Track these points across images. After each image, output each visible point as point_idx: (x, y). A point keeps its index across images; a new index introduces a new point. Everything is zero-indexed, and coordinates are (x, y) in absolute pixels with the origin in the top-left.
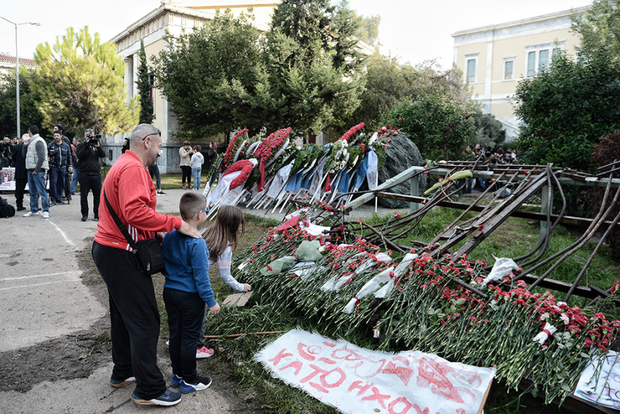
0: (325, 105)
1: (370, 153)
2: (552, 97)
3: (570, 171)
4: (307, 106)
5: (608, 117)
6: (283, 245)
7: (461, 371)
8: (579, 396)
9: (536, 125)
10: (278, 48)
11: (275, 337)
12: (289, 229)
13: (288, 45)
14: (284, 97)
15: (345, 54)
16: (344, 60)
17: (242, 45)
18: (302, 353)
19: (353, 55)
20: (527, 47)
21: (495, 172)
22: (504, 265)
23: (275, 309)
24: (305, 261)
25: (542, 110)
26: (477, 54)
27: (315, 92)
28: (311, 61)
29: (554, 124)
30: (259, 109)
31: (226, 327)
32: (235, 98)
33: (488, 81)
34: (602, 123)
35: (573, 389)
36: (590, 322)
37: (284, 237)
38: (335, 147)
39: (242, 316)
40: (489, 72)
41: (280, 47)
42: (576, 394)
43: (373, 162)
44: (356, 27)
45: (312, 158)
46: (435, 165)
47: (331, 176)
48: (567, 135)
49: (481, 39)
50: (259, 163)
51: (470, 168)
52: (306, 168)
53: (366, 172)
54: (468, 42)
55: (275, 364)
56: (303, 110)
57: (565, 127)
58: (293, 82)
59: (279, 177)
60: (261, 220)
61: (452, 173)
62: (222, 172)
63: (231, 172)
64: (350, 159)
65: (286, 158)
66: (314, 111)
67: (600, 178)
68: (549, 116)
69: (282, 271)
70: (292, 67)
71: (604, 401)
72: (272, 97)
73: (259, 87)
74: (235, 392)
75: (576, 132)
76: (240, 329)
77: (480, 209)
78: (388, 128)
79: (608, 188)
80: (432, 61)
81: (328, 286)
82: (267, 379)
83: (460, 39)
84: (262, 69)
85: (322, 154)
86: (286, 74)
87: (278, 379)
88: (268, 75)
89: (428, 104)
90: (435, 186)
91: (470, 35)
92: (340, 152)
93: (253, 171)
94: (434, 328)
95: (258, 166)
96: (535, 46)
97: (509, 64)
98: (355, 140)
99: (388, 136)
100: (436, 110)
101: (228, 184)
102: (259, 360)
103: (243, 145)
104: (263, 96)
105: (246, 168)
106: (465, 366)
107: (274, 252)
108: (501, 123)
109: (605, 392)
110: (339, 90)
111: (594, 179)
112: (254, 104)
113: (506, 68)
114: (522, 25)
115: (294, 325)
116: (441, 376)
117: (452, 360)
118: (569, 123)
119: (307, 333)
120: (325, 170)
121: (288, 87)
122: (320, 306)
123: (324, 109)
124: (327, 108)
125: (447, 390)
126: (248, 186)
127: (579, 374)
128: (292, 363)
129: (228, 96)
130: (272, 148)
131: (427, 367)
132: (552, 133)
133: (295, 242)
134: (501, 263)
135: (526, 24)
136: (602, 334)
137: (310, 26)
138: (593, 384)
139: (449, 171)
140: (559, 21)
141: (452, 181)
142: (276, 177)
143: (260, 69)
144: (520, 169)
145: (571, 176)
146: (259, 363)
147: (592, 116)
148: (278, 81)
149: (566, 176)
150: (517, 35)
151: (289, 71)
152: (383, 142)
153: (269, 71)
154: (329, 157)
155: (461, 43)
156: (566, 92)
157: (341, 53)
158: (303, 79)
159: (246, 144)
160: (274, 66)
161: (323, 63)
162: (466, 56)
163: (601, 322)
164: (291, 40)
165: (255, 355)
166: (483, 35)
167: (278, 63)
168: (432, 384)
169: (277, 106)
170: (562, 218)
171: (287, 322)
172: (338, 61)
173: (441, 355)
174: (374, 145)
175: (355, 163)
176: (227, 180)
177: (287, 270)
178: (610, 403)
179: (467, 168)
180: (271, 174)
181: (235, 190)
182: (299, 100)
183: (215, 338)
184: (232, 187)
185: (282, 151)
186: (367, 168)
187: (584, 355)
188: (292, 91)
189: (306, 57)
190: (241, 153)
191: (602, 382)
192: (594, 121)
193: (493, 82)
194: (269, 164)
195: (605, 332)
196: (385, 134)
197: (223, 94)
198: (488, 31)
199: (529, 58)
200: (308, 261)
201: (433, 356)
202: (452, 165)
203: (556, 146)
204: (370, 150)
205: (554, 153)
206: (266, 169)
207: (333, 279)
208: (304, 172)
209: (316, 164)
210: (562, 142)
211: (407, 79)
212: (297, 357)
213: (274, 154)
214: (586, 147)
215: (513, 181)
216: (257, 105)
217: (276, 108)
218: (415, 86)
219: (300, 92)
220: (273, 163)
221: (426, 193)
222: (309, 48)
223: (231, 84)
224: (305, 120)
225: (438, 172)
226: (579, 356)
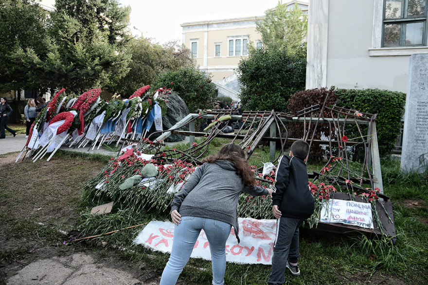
0: (103, 71)
1: (155, 106)
2: (260, 71)
3: (284, 114)
4: (91, 72)
5: (289, 84)
6: (127, 168)
7: (266, 223)
8: (323, 221)
9: (251, 87)
10: (66, 27)
11: (141, 228)
12: (128, 157)
13: (73, 24)
14: (72, 64)
15: (116, 34)
16: (115, 39)
17: (31, 20)
18: (164, 234)
19: (122, 36)
20: (228, 37)
21: (243, 116)
22: (269, 166)
23: (135, 210)
24: (149, 177)
25: (255, 79)
26: (197, 39)
27: (97, 61)
28: (91, 38)
29: (262, 87)
30: (51, 73)
31: (102, 228)
32: (30, 63)
33: (205, 57)
34: (286, 87)
35: (320, 219)
36: (319, 188)
37: (127, 163)
38: (134, 102)
39: (112, 219)
40: (206, 51)
41: (67, 26)
42: (321, 221)
43: (158, 112)
44: (124, 16)
45: (118, 109)
46: (205, 113)
47: (132, 121)
48: (269, 93)
49: (200, 29)
50: (79, 114)
51: (229, 114)
52: (115, 117)
53: (153, 118)
54: (192, 30)
55: (150, 243)
56: (87, 74)
57: (268, 88)
58: (79, 53)
59: (94, 124)
60: (87, 155)
61: (218, 117)
62: (47, 122)
63: (55, 121)
64: (143, 110)
65: (98, 110)
66: (96, 75)
67: (299, 117)
68: (259, 82)
69: (134, 185)
70: (77, 41)
71: (333, 221)
72: (62, 64)
73: (51, 55)
74: (129, 267)
75: (274, 92)
76: (112, 228)
77: (242, 138)
78: (164, 88)
79: (305, 122)
80: (173, 43)
81: (171, 190)
82: (149, 254)
83: (187, 28)
84: (52, 42)
85: (124, 107)
86: (72, 47)
87: (157, 252)
88: (57, 47)
89: (185, 73)
90: (210, 125)
91: (193, 26)
92: (137, 105)
93: (74, 120)
94: (243, 204)
95: (78, 116)
96: (233, 37)
97: (218, 46)
98: (144, 97)
99: (165, 94)
100: (190, 77)
101: (55, 131)
102: (138, 243)
103: (63, 101)
104: (54, 62)
105: (69, 118)
106: (267, 220)
107: (123, 174)
108: (215, 84)
109: (332, 217)
110: (115, 61)
111: (296, 118)
112: (47, 68)
113: (216, 49)
114: (224, 23)
115: (150, 219)
116: (256, 228)
117: (259, 218)
118: (270, 87)
119: (161, 222)
120: (128, 117)
121: (74, 56)
122: (168, 203)
123: (103, 74)
124: (105, 73)
125: (261, 235)
126: (70, 131)
127: (320, 212)
128: (161, 241)
129: (23, 61)
130: (89, 103)
131: (248, 225)
132: (261, 92)
133: (136, 166)
134: (267, 166)
135: (227, 23)
136: (325, 192)
137: (90, 11)
138: (326, 215)
139: (215, 116)
140: (246, 23)
141: (220, 122)
142: (92, 124)
143: (51, 42)
144: (257, 114)
145: (285, 117)
146: (140, 245)
147: (282, 83)
148: (65, 51)
149: (283, 117)
150: (222, 28)
151: (75, 44)
152: (163, 98)
153: (57, 44)
154: (129, 109)
155: (187, 31)
156: (268, 69)
157: (113, 34)
158: (86, 52)
159: (66, 101)
160: (63, 40)
161: (100, 41)
162: (191, 39)
163: (323, 187)
164: (74, 21)
165: (134, 241)
166: (201, 26)
167: (65, 38)
168: (252, 234)
169: (66, 71)
170: (287, 140)
171: (145, 218)
172: (111, 39)
173: (253, 217)
174: (158, 100)
175: (146, 112)
176: (53, 127)
177: (136, 184)
178: (335, 221)
179: (226, 114)
180: (88, 122)
181: (61, 134)
182: (83, 67)
183: (97, 237)
184: (59, 132)
185: (96, 105)
186: (154, 115)
187: (320, 203)
188: (78, 60)
189: (87, 35)
190: (62, 107)
191: (330, 213)
192: (282, 85)
193: (208, 57)
194: (87, 114)
195: (326, 191)
196: (163, 92)
197: (17, 59)
198: (204, 25)
199: (230, 44)
200: (151, 177)
201: (249, 218)
202: (216, 112)
203: (264, 100)
204: (155, 103)
205: (263, 104)
206: (85, 118)
207: (173, 186)
208: (113, 120)
209: (121, 114)
210: (267, 97)
211: (157, 54)
212: (161, 237)
213: (91, 107)
214: (280, 100)
215: (255, 120)
216: (49, 69)
217: (66, 72)
218: (164, 59)
219: (84, 61)
220: (89, 114)
221: (205, 129)
222: (89, 29)
223: (25, 51)
224: (89, 81)
225: (208, 116)
226: (318, 204)
